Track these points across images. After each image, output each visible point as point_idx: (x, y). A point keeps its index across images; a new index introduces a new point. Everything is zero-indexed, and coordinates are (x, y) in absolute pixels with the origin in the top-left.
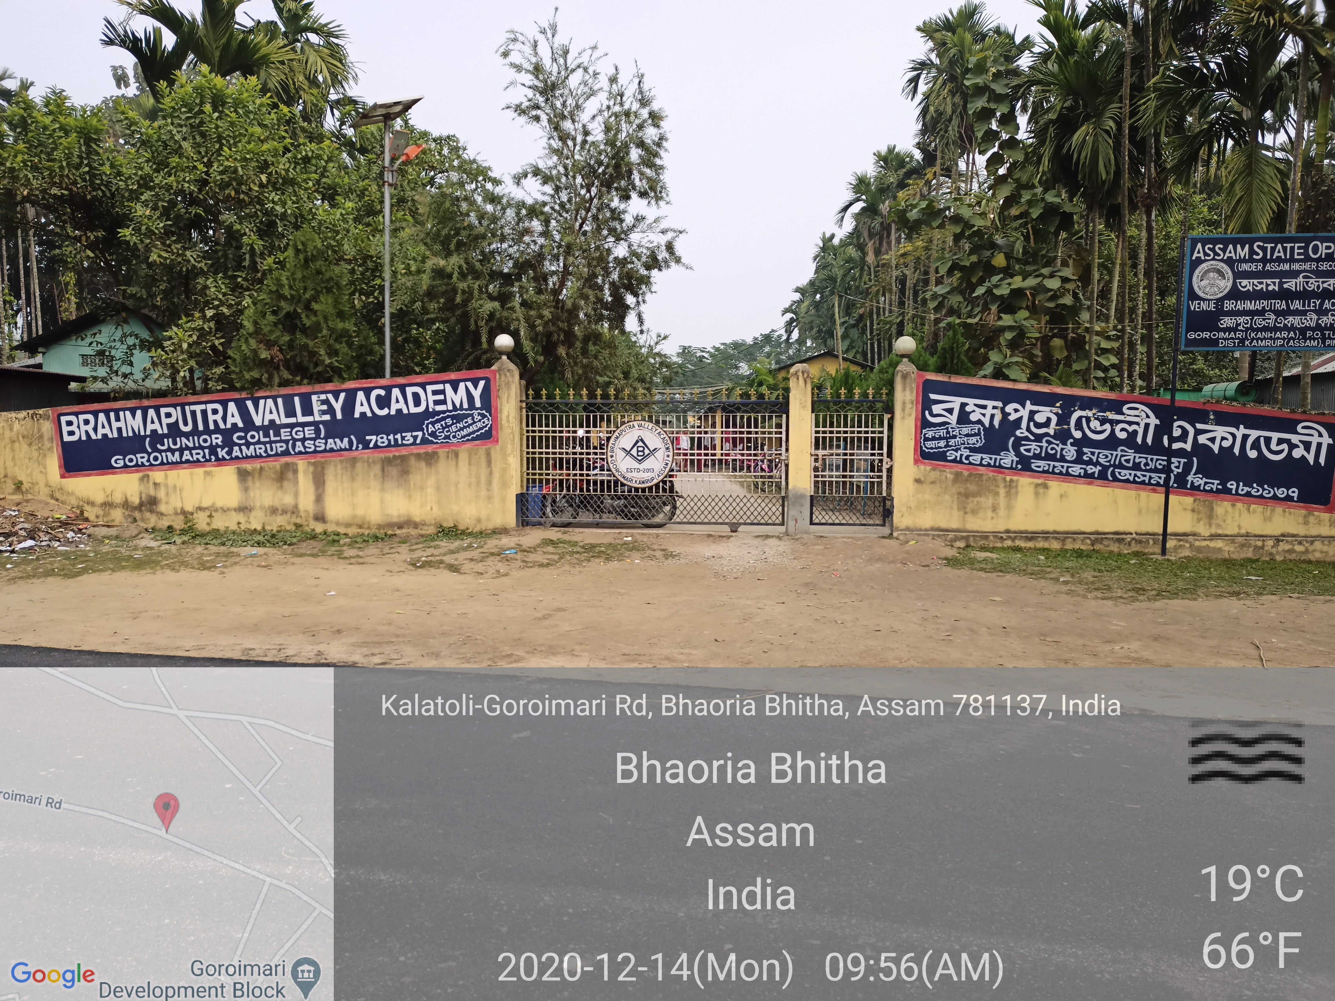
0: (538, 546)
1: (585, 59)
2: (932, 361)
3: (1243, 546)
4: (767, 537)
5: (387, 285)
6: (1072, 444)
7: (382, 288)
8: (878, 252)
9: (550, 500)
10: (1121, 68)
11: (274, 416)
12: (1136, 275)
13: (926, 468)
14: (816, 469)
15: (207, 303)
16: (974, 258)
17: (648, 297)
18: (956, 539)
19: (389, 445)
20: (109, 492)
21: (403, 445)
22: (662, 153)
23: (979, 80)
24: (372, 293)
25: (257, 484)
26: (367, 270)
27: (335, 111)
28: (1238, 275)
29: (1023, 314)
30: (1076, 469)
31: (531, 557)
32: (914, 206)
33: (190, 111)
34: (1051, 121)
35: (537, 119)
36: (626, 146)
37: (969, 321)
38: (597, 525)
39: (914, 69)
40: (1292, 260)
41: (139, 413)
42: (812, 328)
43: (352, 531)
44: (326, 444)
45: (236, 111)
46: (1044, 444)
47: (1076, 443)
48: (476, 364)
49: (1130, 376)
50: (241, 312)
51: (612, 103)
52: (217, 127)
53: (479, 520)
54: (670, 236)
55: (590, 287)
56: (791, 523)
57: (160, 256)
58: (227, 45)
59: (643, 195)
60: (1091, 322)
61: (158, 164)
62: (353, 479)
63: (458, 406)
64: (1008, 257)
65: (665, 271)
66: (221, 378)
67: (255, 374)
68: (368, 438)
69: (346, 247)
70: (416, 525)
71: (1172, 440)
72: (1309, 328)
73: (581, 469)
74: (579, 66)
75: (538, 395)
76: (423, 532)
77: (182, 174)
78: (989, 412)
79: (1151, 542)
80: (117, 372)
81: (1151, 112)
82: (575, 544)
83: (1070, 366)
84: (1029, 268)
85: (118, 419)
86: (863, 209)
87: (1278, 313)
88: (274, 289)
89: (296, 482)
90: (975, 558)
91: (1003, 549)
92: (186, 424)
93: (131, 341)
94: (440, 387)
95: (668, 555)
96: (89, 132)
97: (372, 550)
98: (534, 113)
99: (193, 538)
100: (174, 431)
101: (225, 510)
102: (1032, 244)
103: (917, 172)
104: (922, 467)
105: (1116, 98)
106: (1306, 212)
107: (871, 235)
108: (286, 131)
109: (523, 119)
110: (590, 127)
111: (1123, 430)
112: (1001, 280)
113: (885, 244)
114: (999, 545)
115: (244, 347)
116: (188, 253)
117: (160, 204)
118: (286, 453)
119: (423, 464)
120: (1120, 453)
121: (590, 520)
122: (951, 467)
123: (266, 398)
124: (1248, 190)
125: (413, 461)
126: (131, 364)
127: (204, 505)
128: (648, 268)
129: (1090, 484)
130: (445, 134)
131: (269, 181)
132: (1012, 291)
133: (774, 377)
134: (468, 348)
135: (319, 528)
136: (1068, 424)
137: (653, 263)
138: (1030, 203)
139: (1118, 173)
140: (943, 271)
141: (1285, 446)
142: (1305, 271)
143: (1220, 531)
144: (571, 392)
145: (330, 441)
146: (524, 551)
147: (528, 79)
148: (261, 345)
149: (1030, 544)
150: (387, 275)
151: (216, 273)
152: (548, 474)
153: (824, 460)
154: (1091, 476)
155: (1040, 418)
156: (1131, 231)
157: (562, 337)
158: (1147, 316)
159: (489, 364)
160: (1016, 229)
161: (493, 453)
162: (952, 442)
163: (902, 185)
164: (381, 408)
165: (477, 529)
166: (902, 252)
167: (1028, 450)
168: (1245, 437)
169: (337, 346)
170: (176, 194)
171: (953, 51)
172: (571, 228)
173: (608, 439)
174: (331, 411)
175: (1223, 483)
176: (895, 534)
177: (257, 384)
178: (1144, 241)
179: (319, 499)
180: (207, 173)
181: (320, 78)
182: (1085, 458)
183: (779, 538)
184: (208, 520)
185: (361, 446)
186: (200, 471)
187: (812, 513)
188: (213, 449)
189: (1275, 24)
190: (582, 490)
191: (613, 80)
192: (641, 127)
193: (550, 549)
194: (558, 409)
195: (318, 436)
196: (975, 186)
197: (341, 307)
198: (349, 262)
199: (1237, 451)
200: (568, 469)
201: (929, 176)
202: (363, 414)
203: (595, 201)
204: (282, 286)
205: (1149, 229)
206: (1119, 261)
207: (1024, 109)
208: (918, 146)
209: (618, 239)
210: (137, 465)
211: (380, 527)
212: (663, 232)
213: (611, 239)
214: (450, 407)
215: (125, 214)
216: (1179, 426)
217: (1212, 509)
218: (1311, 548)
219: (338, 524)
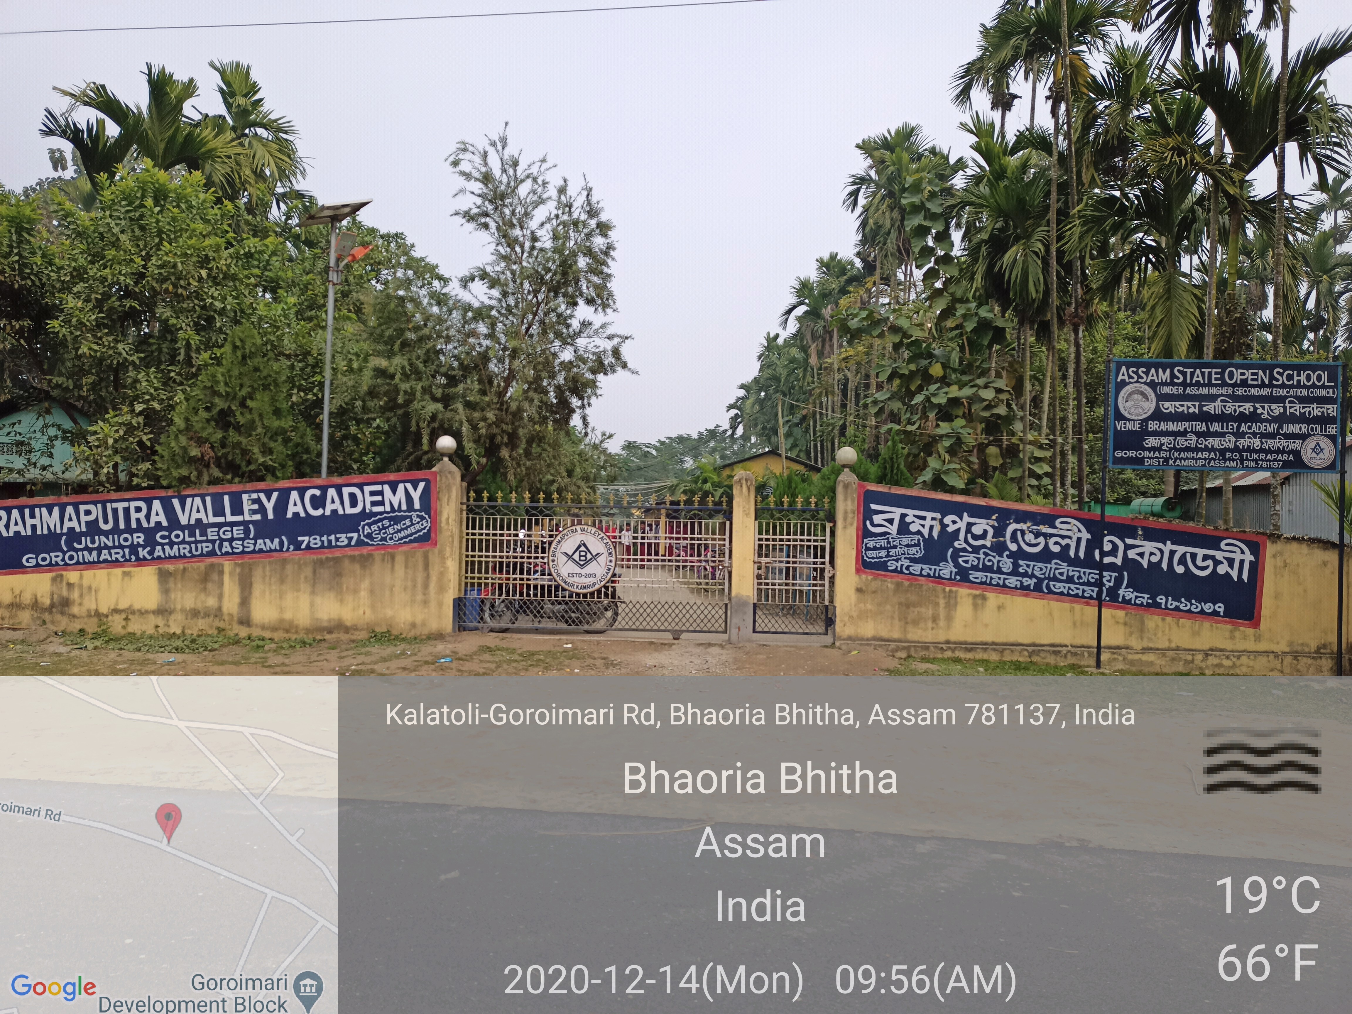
0: (475, 653)
1: (534, 170)
2: (874, 469)
3: (1173, 659)
4: (710, 645)
5: (327, 384)
6: (1008, 557)
7: (321, 385)
8: (820, 354)
9: (488, 605)
10: (1048, 194)
11: (202, 515)
12: (1065, 386)
13: (867, 577)
14: (759, 577)
15: (136, 398)
16: (913, 367)
17: (593, 400)
18: (897, 649)
19: (322, 547)
20: (17, 592)
21: (337, 546)
22: (609, 261)
23: (916, 200)
24: (311, 390)
25: (179, 586)
26: (307, 365)
27: (281, 204)
28: (1161, 397)
29: (960, 422)
30: (1013, 581)
31: (467, 666)
32: (855, 316)
33: (129, 204)
34: (983, 241)
35: (486, 226)
36: (574, 254)
37: (909, 428)
38: (537, 631)
39: (854, 183)
40: (1210, 385)
41: (56, 510)
42: (756, 425)
43: (277, 636)
44: (255, 544)
45: (178, 206)
46: (982, 556)
47: (1012, 555)
48: (416, 465)
49: (1063, 485)
50: (172, 407)
51: (560, 212)
52: (158, 221)
53: (414, 625)
54: (616, 341)
55: (536, 390)
56: (734, 631)
57: (90, 349)
58: (173, 138)
59: (590, 302)
60: (1024, 431)
61: (94, 256)
62: (282, 581)
63: (396, 507)
64: (945, 366)
65: (610, 376)
66: (147, 475)
67: (184, 472)
68: (300, 538)
69: (286, 342)
70: (347, 630)
71: (1103, 554)
72: (1228, 450)
73: (522, 573)
74: (528, 177)
75: (479, 498)
76: (354, 637)
77: (118, 267)
78: (928, 523)
79: (1086, 655)
80: (35, 464)
81: (1076, 237)
82: (513, 651)
83: (1006, 474)
84: (965, 378)
85: (33, 516)
86: (806, 312)
87: (1199, 434)
88: (209, 384)
89: (221, 584)
90: (916, 670)
91: (943, 660)
92: (106, 522)
93: (52, 432)
94: (378, 488)
95: (609, 664)
96: (21, 221)
97: (299, 656)
98: (483, 220)
99: (107, 642)
100: (93, 529)
101: (143, 613)
102: (967, 355)
103: (857, 279)
104: (864, 576)
105: (1044, 222)
106: (1222, 336)
107: (814, 337)
108: (230, 225)
109: (471, 226)
110: (539, 233)
111: (1056, 543)
112: (938, 389)
113: (827, 346)
114: (940, 656)
115: (173, 444)
116: (120, 346)
117: (93, 296)
118: (212, 553)
119: (357, 567)
120: (1054, 566)
121: (530, 625)
122: (892, 577)
123: (193, 496)
124: (1168, 313)
125: (346, 563)
126: (51, 456)
127: (121, 606)
128: (594, 372)
129: (1026, 595)
130: (393, 231)
131: (209, 275)
132: (949, 400)
133: (719, 475)
134: (409, 448)
135: (243, 632)
136: (1004, 536)
137: (600, 367)
138: (964, 316)
139: (1047, 292)
140: (883, 377)
141: (1210, 562)
142: (1222, 395)
143: (1151, 645)
144: (514, 495)
145: (260, 541)
146: (460, 659)
147: (477, 187)
148: (192, 443)
149: (969, 656)
150: (328, 373)
151: (148, 367)
152: (487, 578)
153: (767, 568)
154: (1027, 588)
155: (977, 530)
156: (1059, 346)
157: (505, 440)
158: (1077, 426)
159: (430, 465)
160: (951, 339)
161: (430, 556)
162: (893, 552)
163: (843, 291)
164: (315, 508)
165: (412, 634)
166: (843, 356)
167: (966, 562)
168: (1172, 553)
169: (272, 445)
170: (111, 286)
171: (892, 168)
172: (517, 333)
173: (550, 543)
174: (262, 510)
175: (1153, 597)
176: (837, 644)
177: (185, 481)
178: (1073, 356)
179: (245, 602)
180: (144, 267)
181: (267, 172)
182: (1021, 570)
183: (722, 646)
184: (124, 623)
185: (292, 547)
186: (118, 571)
187: (754, 621)
188: (134, 549)
189: (1186, 164)
190: (521, 595)
191: (562, 191)
192: (589, 236)
193: (487, 656)
194: (499, 512)
195: (247, 536)
196: (913, 296)
197: (278, 405)
198: (288, 357)
199: (1164, 566)
200: (508, 572)
201: (869, 285)
202: (296, 514)
203: (543, 305)
204: (217, 382)
205: (1077, 345)
206: (1049, 374)
207: (958, 226)
208: (858, 254)
209: (565, 343)
210: (50, 564)
211: (308, 631)
212: (610, 338)
213: (557, 343)
214: (388, 509)
215: (55, 305)
216: (1110, 541)
217: (1142, 623)
218: (1238, 663)
219: (263, 628)
